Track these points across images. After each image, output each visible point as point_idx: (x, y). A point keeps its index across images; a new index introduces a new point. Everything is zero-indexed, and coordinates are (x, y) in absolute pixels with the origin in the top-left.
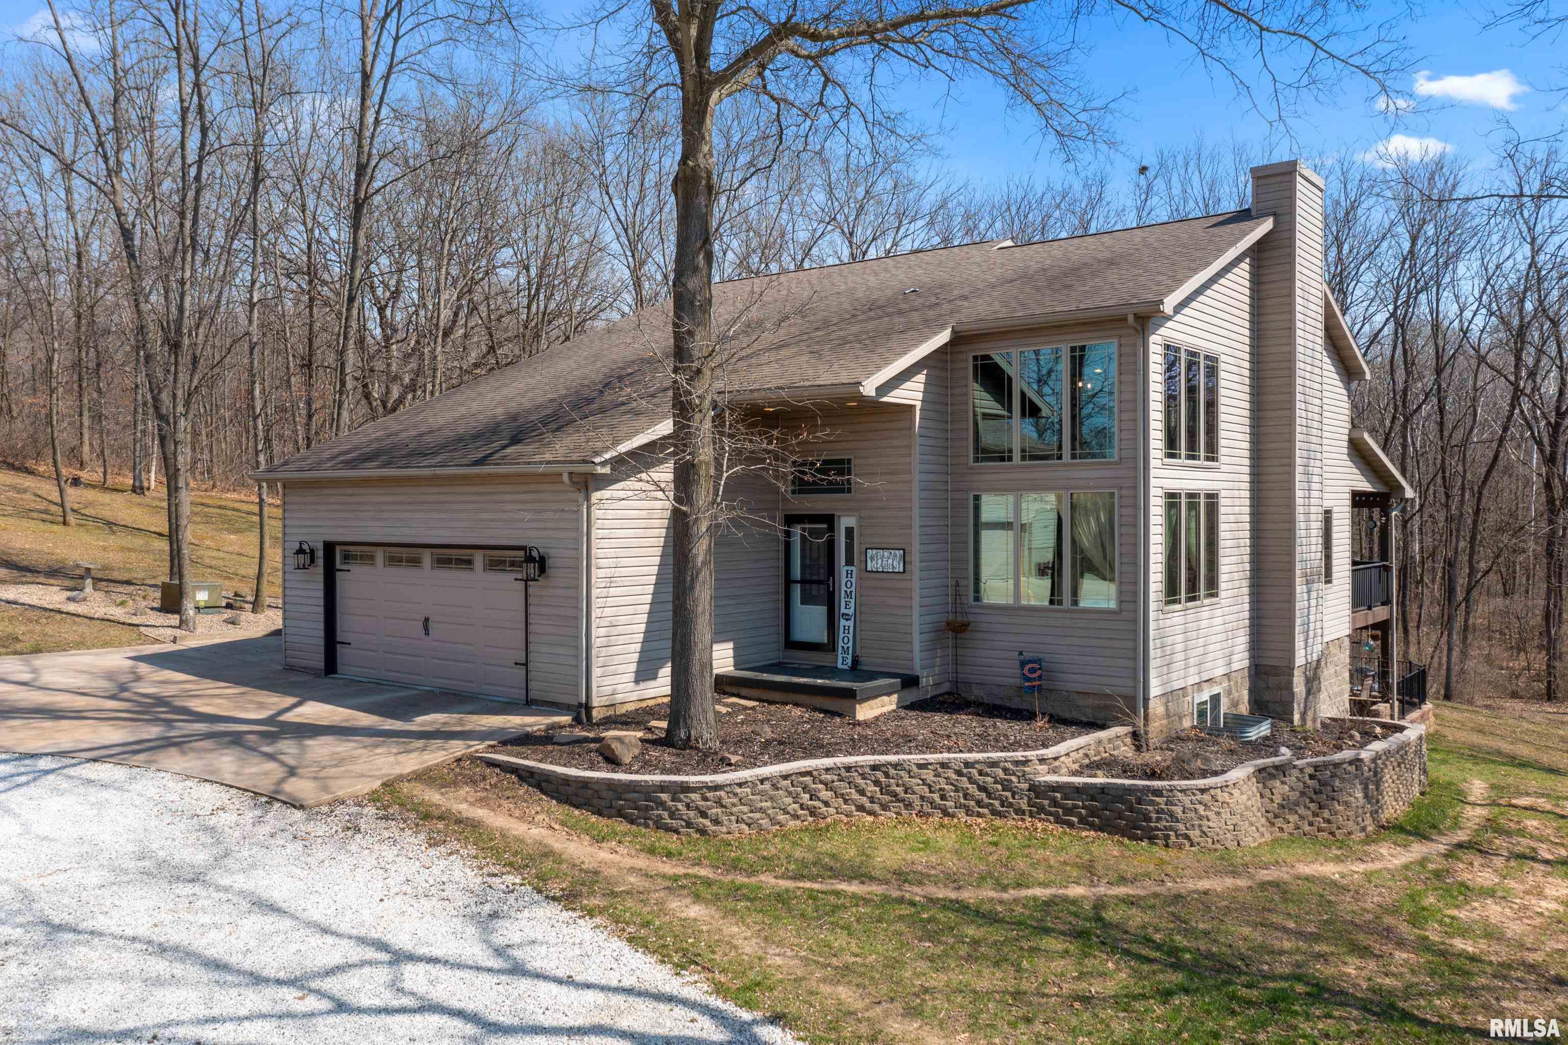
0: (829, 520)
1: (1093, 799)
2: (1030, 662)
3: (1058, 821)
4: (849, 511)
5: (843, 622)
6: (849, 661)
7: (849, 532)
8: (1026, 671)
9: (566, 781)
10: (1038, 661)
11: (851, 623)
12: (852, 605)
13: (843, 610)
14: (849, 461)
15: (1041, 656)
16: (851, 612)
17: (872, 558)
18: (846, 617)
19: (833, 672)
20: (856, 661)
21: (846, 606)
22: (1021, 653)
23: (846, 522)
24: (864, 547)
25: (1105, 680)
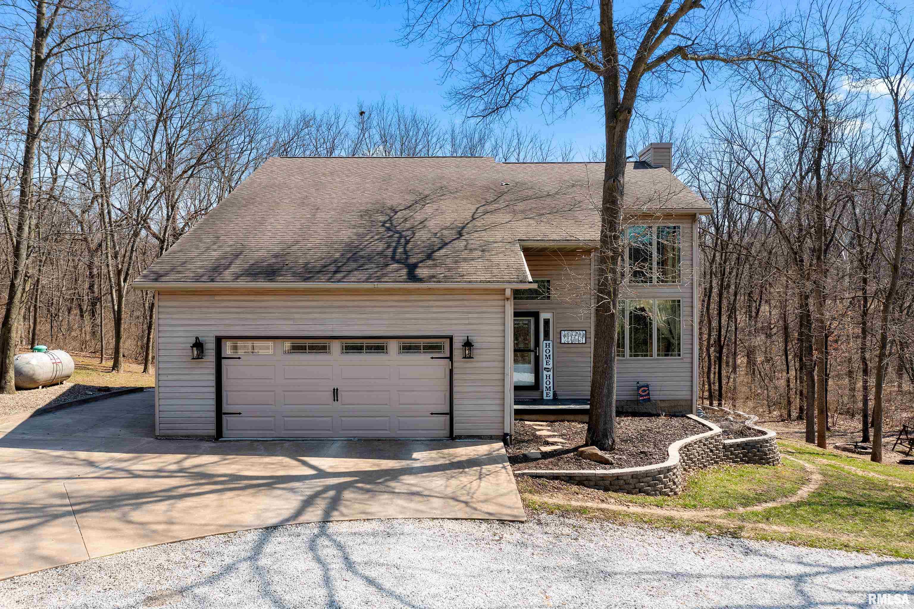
0: (536, 315)
1: (743, 449)
2: (643, 386)
3: (734, 462)
4: (546, 310)
5: (545, 373)
6: (551, 394)
7: (547, 322)
8: (640, 392)
9: (603, 478)
10: (647, 386)
11: (551, 373)
12: (551, 362)
13: (545, 366)
14: (548, 281)
15: (649, 383)
16: (550, 366)
17: (565, 336)
18: (547, 370)
19: (541, 401)
20: (555, 394)
21: (546, 363)
22: (638, 383)
23: (543, 316)
24: (559, 330)
25: (677, 393)
